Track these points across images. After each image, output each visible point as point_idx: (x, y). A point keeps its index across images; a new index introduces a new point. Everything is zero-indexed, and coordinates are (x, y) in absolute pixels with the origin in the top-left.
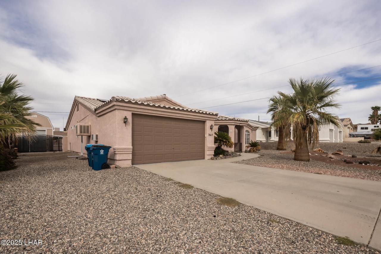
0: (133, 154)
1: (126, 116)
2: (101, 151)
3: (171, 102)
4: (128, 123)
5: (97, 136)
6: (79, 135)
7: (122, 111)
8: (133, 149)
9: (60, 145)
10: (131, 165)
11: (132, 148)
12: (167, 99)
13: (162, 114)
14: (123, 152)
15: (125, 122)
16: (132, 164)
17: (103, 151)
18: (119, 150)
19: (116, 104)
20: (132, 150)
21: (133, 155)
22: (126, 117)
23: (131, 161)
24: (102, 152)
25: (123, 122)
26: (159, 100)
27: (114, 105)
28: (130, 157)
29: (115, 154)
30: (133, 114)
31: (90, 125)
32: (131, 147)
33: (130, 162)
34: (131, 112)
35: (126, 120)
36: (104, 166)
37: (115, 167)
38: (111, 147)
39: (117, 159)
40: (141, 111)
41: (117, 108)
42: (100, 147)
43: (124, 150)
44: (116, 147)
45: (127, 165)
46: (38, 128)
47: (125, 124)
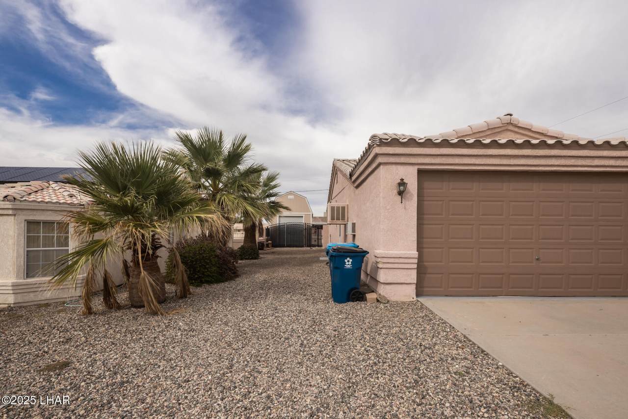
0: (421, 270)
1: (403, 178)
2: (346, 261)
3: (530, 130)
4: (408, 196)
5: (354, 225)
6: (330, 223)
7: (394, 167)
8: (420, 258)
9: (320, 237)
10: (415, 297)
11: (417, 256)
12: (516, 126)
13: (501, 163)
14: (396, 266)
15: (401, 193)
16: (418, 295)
17: (351, 260)
18: (385, 260)
19: (381, 152)
20: (416, 261)
21: (418, 274)
22: (402, 180)
23: (414, 286)
24: (348, 263)
25: (396, 192)
26: (492, 130)
27: (376, 156)
28: (413, 276)
29: (376, 269)
30: (420, 172)
31: (348, 205)
32: (415, 253)
33: (411, 291)
34: (416, 167)
35: (402, 188)
36: (353, 295)
37: (377, 299)
38: (368, 253)
39: (381, 281)
40: (442, 162)
41: (382, 162)
42: (345, 252)
43: (397, 260)
44: (379, 252)
45: (405, 296)
46: (285, 213)
47: (400, 197)
